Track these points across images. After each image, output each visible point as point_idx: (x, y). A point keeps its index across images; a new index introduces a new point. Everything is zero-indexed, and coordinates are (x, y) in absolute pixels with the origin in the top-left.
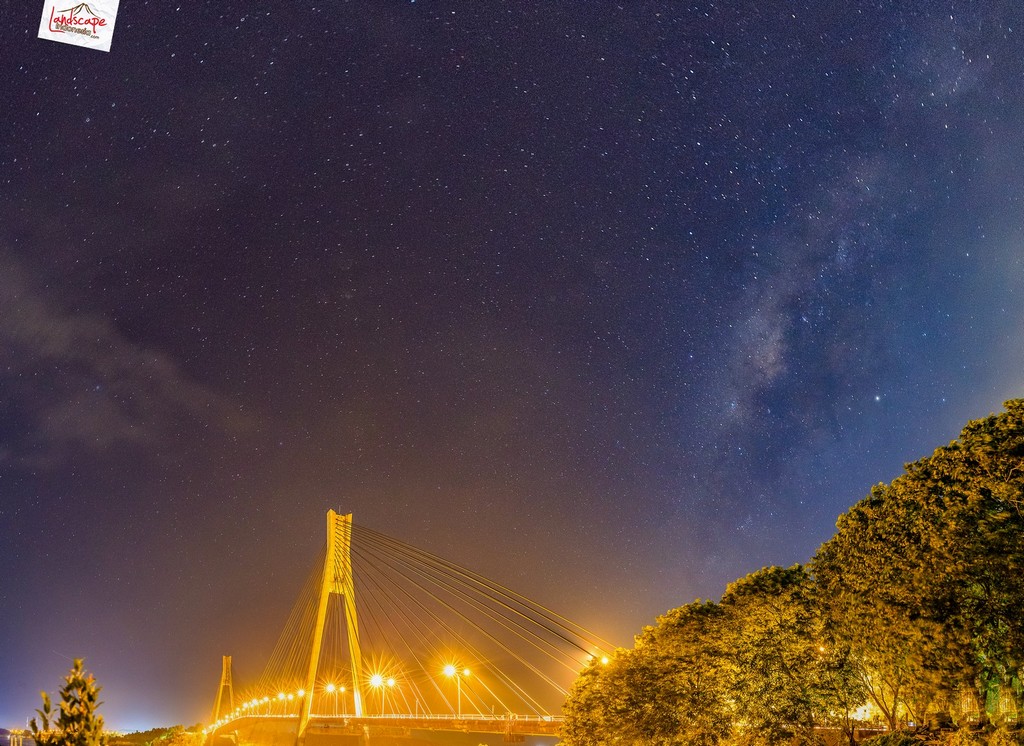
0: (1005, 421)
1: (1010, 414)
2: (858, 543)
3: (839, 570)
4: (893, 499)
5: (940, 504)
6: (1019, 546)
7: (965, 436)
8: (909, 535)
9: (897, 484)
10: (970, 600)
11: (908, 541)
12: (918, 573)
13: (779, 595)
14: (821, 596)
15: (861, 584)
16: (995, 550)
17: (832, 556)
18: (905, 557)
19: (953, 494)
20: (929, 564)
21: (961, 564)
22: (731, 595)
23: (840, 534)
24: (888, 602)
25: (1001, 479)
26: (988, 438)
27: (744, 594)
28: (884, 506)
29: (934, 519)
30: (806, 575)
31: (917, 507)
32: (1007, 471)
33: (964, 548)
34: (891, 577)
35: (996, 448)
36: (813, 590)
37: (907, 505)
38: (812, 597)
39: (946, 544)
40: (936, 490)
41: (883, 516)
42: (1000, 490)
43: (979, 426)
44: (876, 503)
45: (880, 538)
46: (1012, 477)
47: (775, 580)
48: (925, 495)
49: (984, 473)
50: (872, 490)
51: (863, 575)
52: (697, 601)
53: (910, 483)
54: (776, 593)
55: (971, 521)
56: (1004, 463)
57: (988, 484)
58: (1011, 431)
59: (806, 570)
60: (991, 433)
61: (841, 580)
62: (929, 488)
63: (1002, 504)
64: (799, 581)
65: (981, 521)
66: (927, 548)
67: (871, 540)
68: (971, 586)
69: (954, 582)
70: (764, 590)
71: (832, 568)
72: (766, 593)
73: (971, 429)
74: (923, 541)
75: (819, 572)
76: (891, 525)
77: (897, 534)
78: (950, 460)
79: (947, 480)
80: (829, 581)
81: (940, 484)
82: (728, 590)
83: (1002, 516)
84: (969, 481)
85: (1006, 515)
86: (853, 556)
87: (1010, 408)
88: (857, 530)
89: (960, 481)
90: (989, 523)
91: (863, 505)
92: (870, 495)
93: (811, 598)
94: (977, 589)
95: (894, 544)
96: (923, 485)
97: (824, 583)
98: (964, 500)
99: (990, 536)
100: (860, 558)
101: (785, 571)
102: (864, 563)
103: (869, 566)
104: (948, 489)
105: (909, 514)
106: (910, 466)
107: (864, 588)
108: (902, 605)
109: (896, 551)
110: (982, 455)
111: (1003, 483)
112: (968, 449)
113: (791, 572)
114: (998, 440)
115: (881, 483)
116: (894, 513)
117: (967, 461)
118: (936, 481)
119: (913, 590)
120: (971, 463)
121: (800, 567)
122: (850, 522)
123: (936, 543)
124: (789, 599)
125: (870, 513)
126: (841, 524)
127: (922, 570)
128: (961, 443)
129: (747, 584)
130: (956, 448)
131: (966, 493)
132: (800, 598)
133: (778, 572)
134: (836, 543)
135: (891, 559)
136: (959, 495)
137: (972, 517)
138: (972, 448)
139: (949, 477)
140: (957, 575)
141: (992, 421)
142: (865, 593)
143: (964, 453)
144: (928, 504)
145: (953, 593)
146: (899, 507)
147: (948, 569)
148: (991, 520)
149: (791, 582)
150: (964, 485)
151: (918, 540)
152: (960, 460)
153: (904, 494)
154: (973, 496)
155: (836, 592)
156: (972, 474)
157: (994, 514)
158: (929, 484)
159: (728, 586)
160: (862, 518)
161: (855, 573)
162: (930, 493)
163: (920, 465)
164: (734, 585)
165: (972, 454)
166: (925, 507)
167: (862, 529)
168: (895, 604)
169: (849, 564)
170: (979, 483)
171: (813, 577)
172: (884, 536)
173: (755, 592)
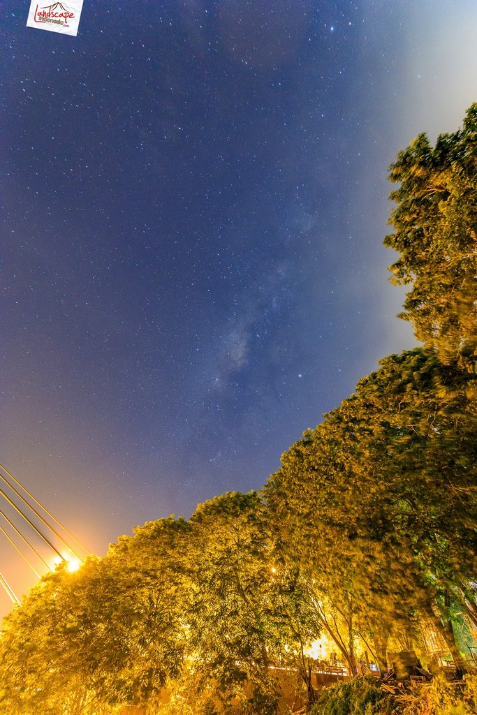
0: (383, 373)
1: (385, 368)
2: (298, 473)
3: (285, 496)
4: (319, 439)
5: (354, 438)
6: (428, 460)
7: (359, 389)
8: (335, 465)
9: (320, 428)
10: (400, 517)
11: (335, 469)
12: (348, 496)
13: (238, 516)
14: (272, 519)
15: (303, 507)
16: (407, 468)
17: (279, 485)
18: (335, 483)
19: (361, 430)
20: (356, 487)
21: (382, 484)
22: (199, 514)
23: (283, 467)
24: (327, 523)
25: (394, 412)
26: (375, 387)
27: (210, 514)
28: (314, 445)
29: (352, 452)
30: (259, 500)
31: (337, 443)
32: (396, 406)
33: (381, 470)
34: (326, 500)
35: (383, 392)
36: (265, 513)
37: (330, 442)
38: (265, 519)
39: (366, 469)
40: (348, 429)
41: (314, 452)
42: (396, 420)
43: (367, 381)
44: (307, 443)
45: (314, 469)
46: (401, 409)
47: (235, 503)
48: (341, 434)
49: (379, 411)
50: (304, 434)
51: (304, 499)
52: (171, 516)
53: (329, 427)
54: (236, 515)
55: (380, 448)
56: (392, 401)
57: (385, 418)
58: (389, 378)
59: (259, 495)
60: (376, 383)
61: (287, 504)
62: (343, 429)
63: (401, 430)
64: (254, 505)
65: (389, 446)
66: (351, 474)
67: (307, 470)
68: (396, 503)
69: (380, 501)
70: (226, 511)
71: (279, 494)
72: (228, 514)
73: (362, 384)
74: (347, 469)
75: (269, 497)
76: (320, 458)
77: (326, 465)
78: (353, 407)
79: (354, 421)
80: (277, 505)
81: (350, 424)
82: (198, 509)
83: (404, 439)
84: (370, 418)
85: (408, 438)
86: (294, 484)
87: (383, 364)
88: (296, 463)
89: (364, 420)
90: (395, 447)
91: (298, 445)
92: (303, 438)
93: (263, 520)
94: (404, 505)
95: (325, 473)
96: (338, 427)
97: (273, 507)
98: (371, 433)
99: (400, 457)
100: (300, 485)
101: (244, 496)
102: (303, 489)
103: (308, 492)
104: (357, 427)
105: (332, 449)
106: (327, 415)
107: (306, 511)
108: (339, 525)
109: (327, 479)
110: (374, 399)
111: (396, 415)
112: (364, 397)
113: (248, 497)
114: (382, 386)
115: (309, 429)
116: (321, 449)
117: (365, 405)
118: (347, 423)
119: (347, 511)
120: (369, 406)
121: (255, 493)
122: (290, 458)
123: (357, 469)
124: (246, 520)
125: (304, 450)
126: (283, 460)
127: (351, 493)
128: (357, 394)
129: (213, 505)
130: (355, 398)
131: (371, 427)
132: (254, 519)
133: (238, 496)
134: (281, 474)
135: (324, 485)
136: (365, 430)
137: (381, 445)
138: (366, 396)
139: (355, 418)
140: (382, 494)
141: (374, 376)
142: (308, 514)
143: (361, 400)
144: (344, 439)
145: (382, 511)
146: (324, 445)
147: (373, 490)
148: (396, 444)
149: (247, 505)
150: (368, 422)
151: (342, 468)
152: (360, 405)
153: (326, 435)
154: (376, 428)
155: (284, 515)
156: (372, 414)
157: (397, 439)
158: (343, 425)
159: (199, 505)
160: (299, 454)
161: (298, 498)
162: (344, 432)
163: (334, 414)
164: (203, 506)
165: (367, 400)
166: (343, 442)
167: (300, 463)
168: (333, 525)
169: (292, 491)
170: (378, 418)
171: (265, 501)
172: (316, 467)
173: (219, 512)
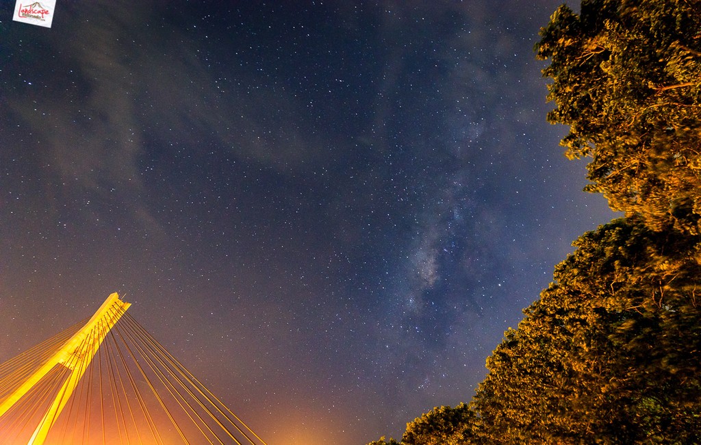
0: (581, 255)
1: (582, 249)
2: (509, 379)
3: (500, 406)
4: (525, 338)
5: (565, 332)
6: (666, 346)
7: (558, 277)
8: (550, 365)
9: (524, 326)
10: (648, 419)
11: (551, 369)
12: (574, 398)
13: (452, 433)
14: (491, 433)
15: (523, 417)
16: (642, 358)
17: (490, 394)
18: (556, 386)
19: (572, 321)
20: (581, 387)
21: (614, 381)
22: (410, 434)
23: (491, 374)
24: (556, 435)
25: (607, 295)
26: (576, 271)
27: (422, 433)
28: (520, 345)
29: (567, 346)
30: (472, 414)
31: (547, 340)
32: (608, 287)
33: (609, 365)
34: (549, 407)
35: (586, 275)
36: (482, 427)
37: (537, 340)
38: (483, 435)
39: (589, 365)
40: (555, 322)
41: (521, 353)
42: (611, 304)
43: (565, 266)
44: (513, 344)
45: (526, 373)
46: (615, 290)
47: (446, 418)
48: (549, 329)
49: (589, 297)
50: (505, 335)
51: (523, 408)
52: (382, 438)
53: (532, 323)
54: (449, 432)
55: (601, 339)
56: (601, 283)
57: (597, 303)
58: (590, 258)
59: (471, 407)
60: (576, 266)
61: (504, 415)
62: (549, 323)
63: (622, 314)
64: (468, 419)
65: (610, 336)
66: (572, 373)
67: (519, 375)
68: (640, 400)
69: (617, 401)
70: (438, 429)
71: (494, 404)
72: (441, 431)
73: (560, 271)
74: (566, 367)
75: (483, 409)
76: (531, 360)
77: (540, 367)
78: (555, 297)
79: (562, 312)
80: (493, 417)
81: (557, 316)
82: (408, 429)
83: (627, 324)
84: (579, 307)
85: (631, 322)
86: (508, 391)
87: (579, 245)
88: (504, 368)
89: (572, 310)
90: (619, 336)
91: (502, 348)
92: (505, 339)
93: (481, 435)
94: (650, 403)
95: (541, 376)
96: (543, 322)
97: (490, 420)
98: (583, 322)
99: (629, 347)
100: (515, 393)
101: (454, 410)
102: (519, 397)
103: (526, 399)
104: (566, 318)
105: (542, 347)
106: (527, 311)
107: (528, 421)
108: (572, 435)
109: (544, 382)
110: (578, 284)
111: (610, 298)
112: (565, 285)
113: (458, 410)
114: (584, 269)
115: (510, 328)
116: (530, 349)
117: (569, 292)
118: (553, 316)
119: (577, 417)
120: (575, 293)
121: (465, 406)
122: (496, 363)
123: (578, 367)
124: (462, 437)
125: (510, 352)
126: (488, 367)
127: (577, 395)
128: (558, 282)
129: (423, 424)
130: (556, 287)
131: (583, 317)
132: (471, 435)
133: (447, 410)
134: (490, 381)
135: (543, 390)
136: (577, 320)
137: (599, 334)
138: (568, 283)
139: (562, 309)
140: (617, 393)
141: (572, 259)
142: (532, 425)
143: (563, 288)
144: (555, 335)
145: (623, 414)
146: (531, 344)
147: (603, 390)
148: (619, 332)
149: (460, 420)
150: (577, 311)
151: (560, 368)
152: (564, 294)
153: (531, 332)
154: (591, 317)
155: (503, 429)
156: (580, 301)
157: (620, 326)
158: (547, 319)
159: (408, 424)
160: (505, 357)
161: (515, 408)
162: (552, 327)
163: (534, 308)
164: (413, 425)
165: (569, 287)
166: (554, 338)
167: (508, 367)
168: (565, 435)
169: (507, 399)
170: (589, 305)
171: (479, 414)
172: (529, 371)
173: (430, 431)
